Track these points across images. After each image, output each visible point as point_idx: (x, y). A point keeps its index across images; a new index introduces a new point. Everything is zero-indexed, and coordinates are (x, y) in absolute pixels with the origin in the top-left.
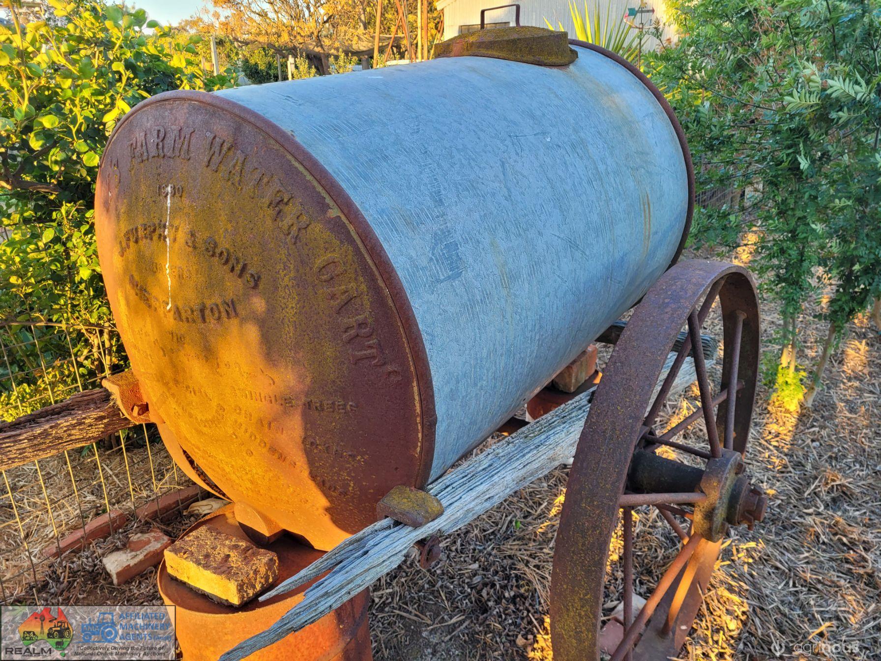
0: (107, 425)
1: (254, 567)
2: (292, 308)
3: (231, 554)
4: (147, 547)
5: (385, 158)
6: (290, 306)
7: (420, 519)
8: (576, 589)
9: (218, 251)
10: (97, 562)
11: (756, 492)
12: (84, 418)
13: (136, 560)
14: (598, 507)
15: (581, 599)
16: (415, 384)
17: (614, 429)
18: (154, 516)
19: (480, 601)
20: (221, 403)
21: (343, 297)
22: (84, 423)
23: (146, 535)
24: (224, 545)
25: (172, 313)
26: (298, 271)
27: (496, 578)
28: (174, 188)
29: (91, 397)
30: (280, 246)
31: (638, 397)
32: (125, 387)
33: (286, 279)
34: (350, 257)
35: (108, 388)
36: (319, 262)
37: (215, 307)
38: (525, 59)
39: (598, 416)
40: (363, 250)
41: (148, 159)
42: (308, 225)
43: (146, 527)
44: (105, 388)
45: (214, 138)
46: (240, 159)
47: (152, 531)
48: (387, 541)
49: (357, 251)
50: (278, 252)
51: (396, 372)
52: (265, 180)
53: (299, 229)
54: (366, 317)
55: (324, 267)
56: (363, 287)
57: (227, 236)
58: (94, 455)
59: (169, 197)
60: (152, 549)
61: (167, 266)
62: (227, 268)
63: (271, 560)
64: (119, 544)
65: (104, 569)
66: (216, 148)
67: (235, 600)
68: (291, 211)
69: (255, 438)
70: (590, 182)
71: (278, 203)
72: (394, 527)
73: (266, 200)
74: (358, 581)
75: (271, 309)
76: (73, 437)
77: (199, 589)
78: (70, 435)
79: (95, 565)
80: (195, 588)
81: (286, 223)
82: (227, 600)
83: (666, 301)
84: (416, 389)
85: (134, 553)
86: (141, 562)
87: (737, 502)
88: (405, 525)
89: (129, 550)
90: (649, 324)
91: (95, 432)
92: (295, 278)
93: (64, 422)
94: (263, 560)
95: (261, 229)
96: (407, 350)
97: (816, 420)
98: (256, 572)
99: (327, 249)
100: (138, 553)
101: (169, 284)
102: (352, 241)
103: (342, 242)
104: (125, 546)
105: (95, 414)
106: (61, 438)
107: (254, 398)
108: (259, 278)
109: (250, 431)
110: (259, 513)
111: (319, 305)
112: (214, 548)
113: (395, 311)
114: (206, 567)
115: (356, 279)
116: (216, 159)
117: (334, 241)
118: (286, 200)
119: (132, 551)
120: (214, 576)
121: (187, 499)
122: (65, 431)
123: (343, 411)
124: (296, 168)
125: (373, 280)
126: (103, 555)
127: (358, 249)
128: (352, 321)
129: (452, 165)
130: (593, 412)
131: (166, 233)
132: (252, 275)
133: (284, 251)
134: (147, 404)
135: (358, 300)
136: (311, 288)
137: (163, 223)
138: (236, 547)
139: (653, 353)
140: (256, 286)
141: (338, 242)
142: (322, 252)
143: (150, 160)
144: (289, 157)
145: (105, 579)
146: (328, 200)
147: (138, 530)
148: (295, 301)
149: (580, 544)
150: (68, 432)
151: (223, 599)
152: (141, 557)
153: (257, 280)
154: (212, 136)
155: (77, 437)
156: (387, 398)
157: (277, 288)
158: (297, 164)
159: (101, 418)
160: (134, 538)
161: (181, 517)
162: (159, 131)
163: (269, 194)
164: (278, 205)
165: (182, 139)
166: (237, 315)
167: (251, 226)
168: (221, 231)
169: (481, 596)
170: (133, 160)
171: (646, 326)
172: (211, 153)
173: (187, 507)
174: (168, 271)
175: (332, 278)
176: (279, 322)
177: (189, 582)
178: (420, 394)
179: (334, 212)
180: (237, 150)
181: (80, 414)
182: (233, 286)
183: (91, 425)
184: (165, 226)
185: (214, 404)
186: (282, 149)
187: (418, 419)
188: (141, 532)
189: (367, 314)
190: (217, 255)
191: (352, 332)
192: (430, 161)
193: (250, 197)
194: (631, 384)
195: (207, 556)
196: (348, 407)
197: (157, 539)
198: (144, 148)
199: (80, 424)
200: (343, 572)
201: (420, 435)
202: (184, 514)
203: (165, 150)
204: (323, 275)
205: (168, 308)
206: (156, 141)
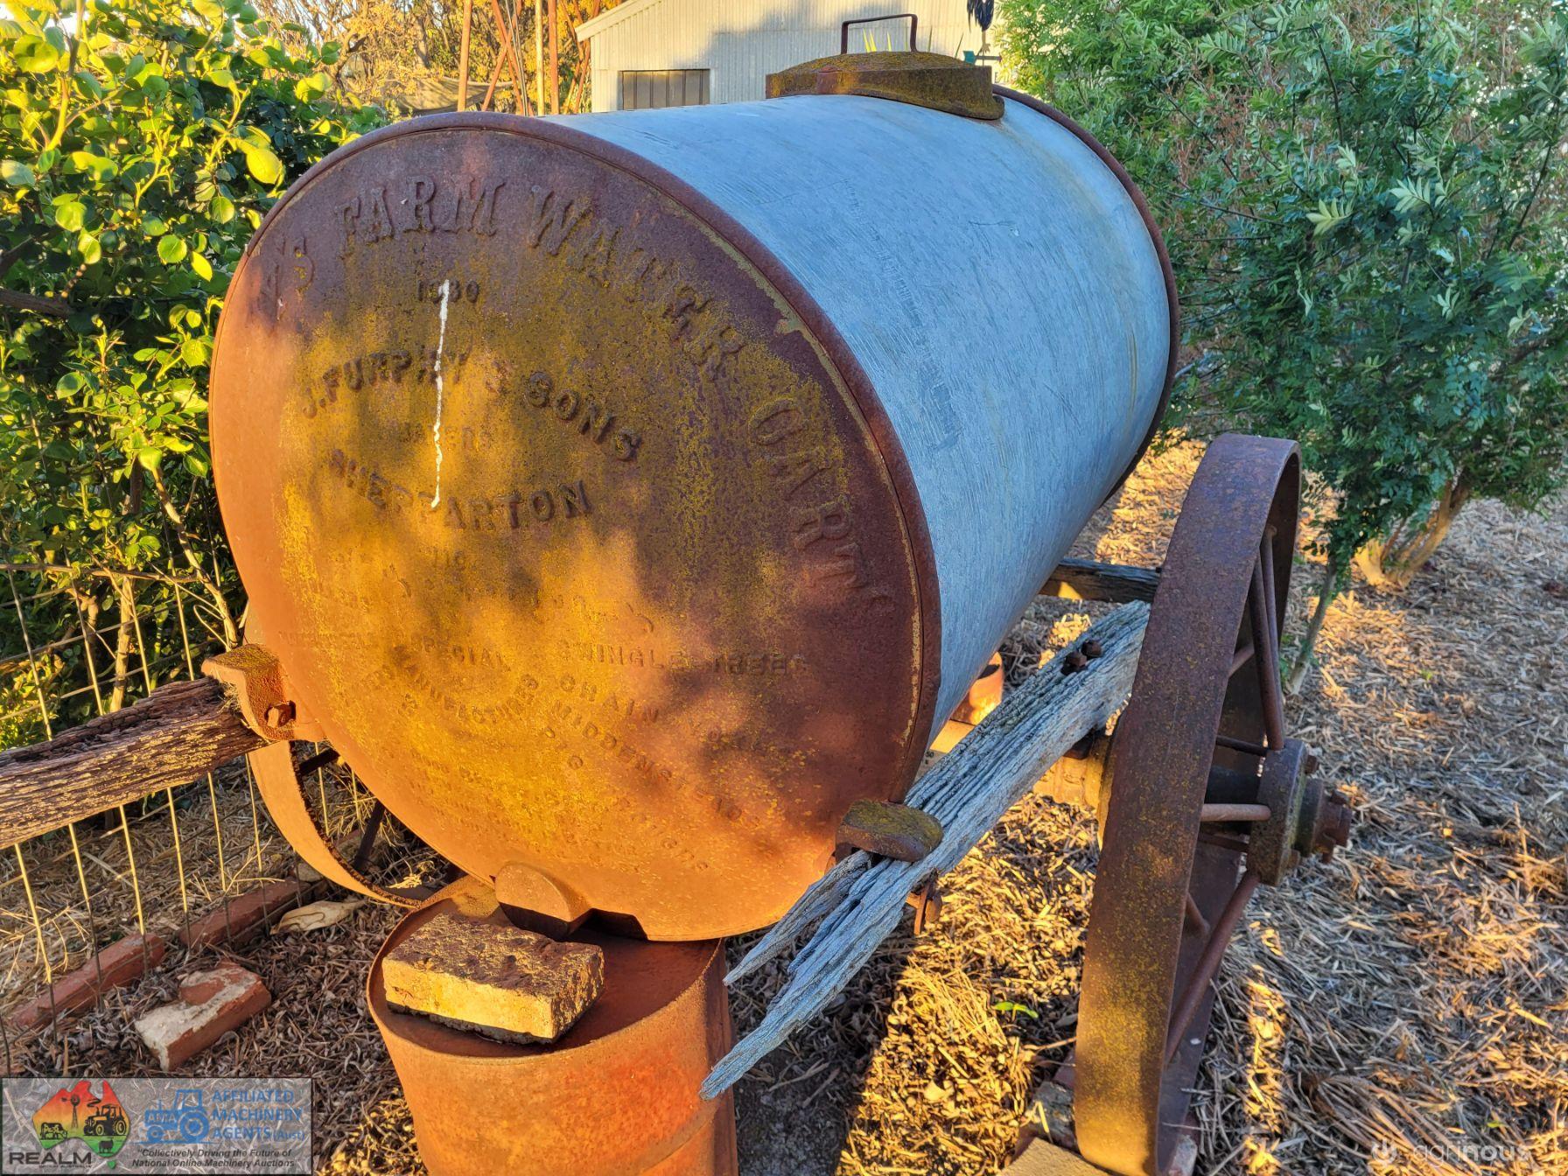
0: (222, 744)
1: (571, 972)
2: (702, 492)
3: (517, 955)
4: (219, 995)
5: (832, 241)
6: (698, 489)
7: (920, 848)
8: (1133, 956)
9: (555, 397)
10: (125, 1029)
11: (1337, 799)
12: (185, 732)
13: (204, 1020)
14: (1169, 819)
15: (1141, 973)
16: (916, 617)
17: (1185, 694)
18: (221, 938)
19: (850, 1037)
20: (532, 673)
21: (800, 471)
22: (184, 741)
23: (212, 975)
24: (495, 941)
25: (441, 514)
26: (716, 427)
27: (872, 994)
28: (456, 286)
29: (187, 694)
30: (683, 385)
31: (1218, 640)
32: (255, 673)
33: (694, 443)
34: (816, 401)
35: (217, 676)
36: (757, 412)
37: (543, 498)
38: (939, 104)
39: (1155, 674)
40: (841, 389)
41: (392, 236)
42: (741, 347)
43: (208, 959)
44: (211, 678)
45: (550, 196)
46: (606, 231)
47: (220, 966)
48: (880, 885)
49: (829, 389)
50: (681, 394)
51: (885, 597)
52: (658, 269)
53: (724, 355)
54: (840, 505)
55: (767, 420)
56: (838, 452)
57: (576, 369)
58: (120, 823)
59: (444, 303)
60: (230, 998)
61: (436, 428)
62: (573, 427)
63: (595, 958)
64: (163, 992)
65: (140, 1041)
66: (555, 211)
67: (547, 1032)
68: (706, 324)
69: (597, 732)
70: (1075, 307)
71: (684, 310)
72: (874, 865)
73: (660, 306)
74: (860, 948)
75: (659, 500)
76: (166, 769)
77: (461, 1023)
78: (161, 764)
79: (121, 1037)
80: (453, 1021)
81: (695, 345)
82: (526, 1034)
83: (1229, 491)
84: (916, 626)
85: (195, 1008)
86: (212, 1023)
87: (1312, 818)
88: (893, 860)
89: (183, 1004)
90: (1211, 526)
91: (200, 759)
92: (711, 440)
93: (152, 739)
94: (582, 960)
95: (647, 355)
96: (909, 559)
97: (1310, 715)
98: (576, 979)
99: (774, 388)
100: (204, 1006)
101: (439, 460)
102: (821, 375)
103: (802, 376)
104: (175, 997)
105: (202, 725)
106: (145, 770)
107: (607, 659)
108: (640, 441)
109: (586, 720)
110: (554, 880)
111: (753, 486)
112: (480, 948)
113: (892, 492)
114: (480, 978)
115: (824, 439)
116: (556, 232)
117: (789, 373)
118: (699, 304)
119: (190, 1004)
120: (501, 993)
121: (276, 904)
122: (153, 756)
123: (782, 671)
124: (719, 249)
125: (857, 440)
126: (136, 1015)
127: (832, 386)
128: (814, 512)
129: (916, 261)
130: (1145, 668)
131: (437, 368)
132: (627, 438)
133: (690, 394)
134: (292, 705)
135: (827, 476)
136: (740, 456)
137: (428, 349)
138: (518, 943)
139: (1230, 572)
140: (632, 457)
141: (796, 376)
142: (766, 393)
143: (397, 238)
144: (706, 230)
145: (143, 1061)
146: (780, 304)
147: (194, 965)
148: (709, 481)
149: (1140, 883)
150: (159, 758)
151: (516, 1034)
152: (211, 1014)
153: (634, 444)
154: (546, 192)
155: (172, 768)
156: (866, 644)
157: (673, 459)
158: (720, 243)
159: (212, 732)
160: (190, 980)
161: (269, 938)
162: (420, 184)
163: (665, 294)
164: (684, 312)
165: (478, 197)
166: (589, 510)
167: (628, 350)
168: (563, 361)
169: (850, 1027)
170: (351, 238)
171: (1209, 531)
172: (544, 221)
173: (277, 920)
174: (437, 437)
175: (781, 439)
176: (674, 519)
177: (439, 1013)
178: (923, 636)
179: (789, 324)
180: (600, 217)
181: (177, 725)
182: (584, 461)
183: (195, 746)
184: (434, 356)
185: (515, 677)
186: (690, 217)
187: (915, 679)
188: (201, 970)
189: (842, 499)
190: (554, 403)
191: (813, 532)
192: (888, 253)
193: (627, 299)
194: (1203, 620)
195: (472, 962)
196: (792, 664)
197: (235, 980)
198: (382, 214)
199: (179, 742)
200: (836, 932)
201: (914, 706)
202: (273, 932)
203: (436, 219)
204: (765, 433)
205: (434, 504)
206: (414, 202)
